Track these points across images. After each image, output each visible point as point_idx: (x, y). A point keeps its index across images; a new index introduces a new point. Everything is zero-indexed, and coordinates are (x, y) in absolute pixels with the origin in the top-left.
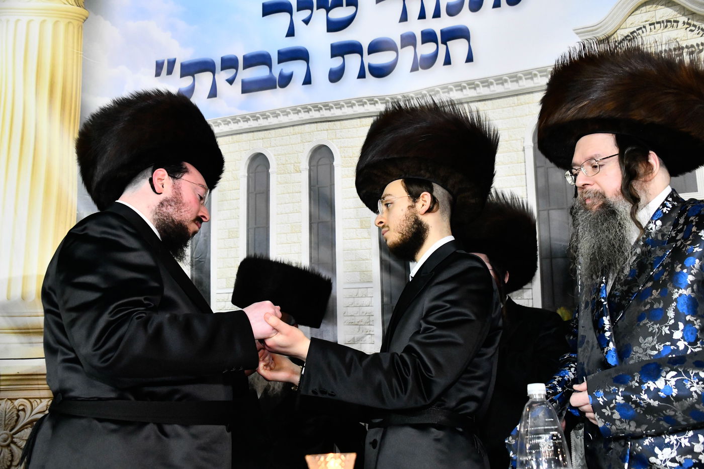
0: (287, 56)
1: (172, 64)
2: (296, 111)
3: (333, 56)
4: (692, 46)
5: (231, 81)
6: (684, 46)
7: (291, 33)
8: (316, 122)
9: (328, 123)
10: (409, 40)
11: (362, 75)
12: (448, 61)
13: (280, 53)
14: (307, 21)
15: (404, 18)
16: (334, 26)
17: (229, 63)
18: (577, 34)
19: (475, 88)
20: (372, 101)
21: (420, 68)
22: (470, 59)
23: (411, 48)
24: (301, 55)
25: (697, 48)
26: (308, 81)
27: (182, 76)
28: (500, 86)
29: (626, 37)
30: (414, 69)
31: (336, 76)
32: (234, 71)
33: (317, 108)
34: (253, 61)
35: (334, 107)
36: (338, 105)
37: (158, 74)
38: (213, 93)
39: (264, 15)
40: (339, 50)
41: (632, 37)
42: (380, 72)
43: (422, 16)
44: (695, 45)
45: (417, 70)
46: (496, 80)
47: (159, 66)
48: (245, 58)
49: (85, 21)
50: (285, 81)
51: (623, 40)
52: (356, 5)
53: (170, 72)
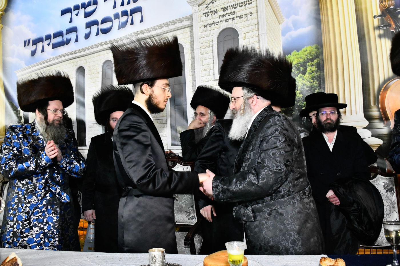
0: (69, 31)
1: (29, 41)
2: (72, 54)
3: (86, 28)
4: (242, 3)
5: (48, 45)
6: (238, 3)
7: (71, 21)
8: (79, 57)
9: (83, 57)
10: (117, 16)
11: (97, 34)
12: (132, 23)
13: (67, 30)
14: (77, 15)
15: (115, 7)
16: (87, 15)
17: (48, 37)
18: (189, 3)
19: (143, 34)
20: (106, 44)
21: (121, 28)
22: (142, 21)
23: (118, 19)
24: (74, 30)
25: (244, 3)
26: (76, 41)
27: (33, 45)
28: (154, 31)
29: (211, 2)
30: (119, 29)
31: (87, 36)
32: (50, 40)
33: (80, 51)
34: (56, 35)
35: (82, 51)
36: (88, 49)
37: (25, 46)
38: (43, 51)
39: (62, 15)
40: (89, 25)
41: (214, 1)
42: (105, 31)
43: (122, 4)
44: (243, 2)
45: (120, 29)
46: (146, 31)
47: (25, 42)
48: (54, 34)
49: (2, 29)
50: (68, 42)
51: (210, 3)
52: (97, 4)
53: (28, 45)
